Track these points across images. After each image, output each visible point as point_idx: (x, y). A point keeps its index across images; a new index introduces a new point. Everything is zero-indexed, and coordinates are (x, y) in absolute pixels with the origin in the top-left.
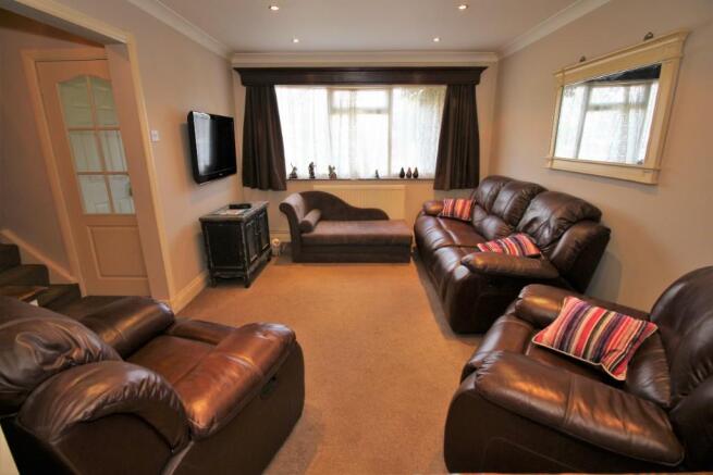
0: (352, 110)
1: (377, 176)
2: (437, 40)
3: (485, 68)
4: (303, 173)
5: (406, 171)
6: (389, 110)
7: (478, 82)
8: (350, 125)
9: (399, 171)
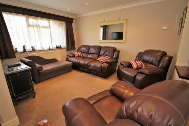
0: (38, 26)
1: (50, 48)
2: (69, 9)
3: (74, 19)
4: (20, 49)
5: (58, 46)
6: (49, 27)
7: (72, 22)
8: (38, 31)
9: (56, 46)
